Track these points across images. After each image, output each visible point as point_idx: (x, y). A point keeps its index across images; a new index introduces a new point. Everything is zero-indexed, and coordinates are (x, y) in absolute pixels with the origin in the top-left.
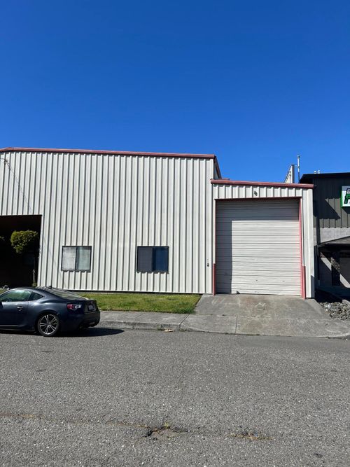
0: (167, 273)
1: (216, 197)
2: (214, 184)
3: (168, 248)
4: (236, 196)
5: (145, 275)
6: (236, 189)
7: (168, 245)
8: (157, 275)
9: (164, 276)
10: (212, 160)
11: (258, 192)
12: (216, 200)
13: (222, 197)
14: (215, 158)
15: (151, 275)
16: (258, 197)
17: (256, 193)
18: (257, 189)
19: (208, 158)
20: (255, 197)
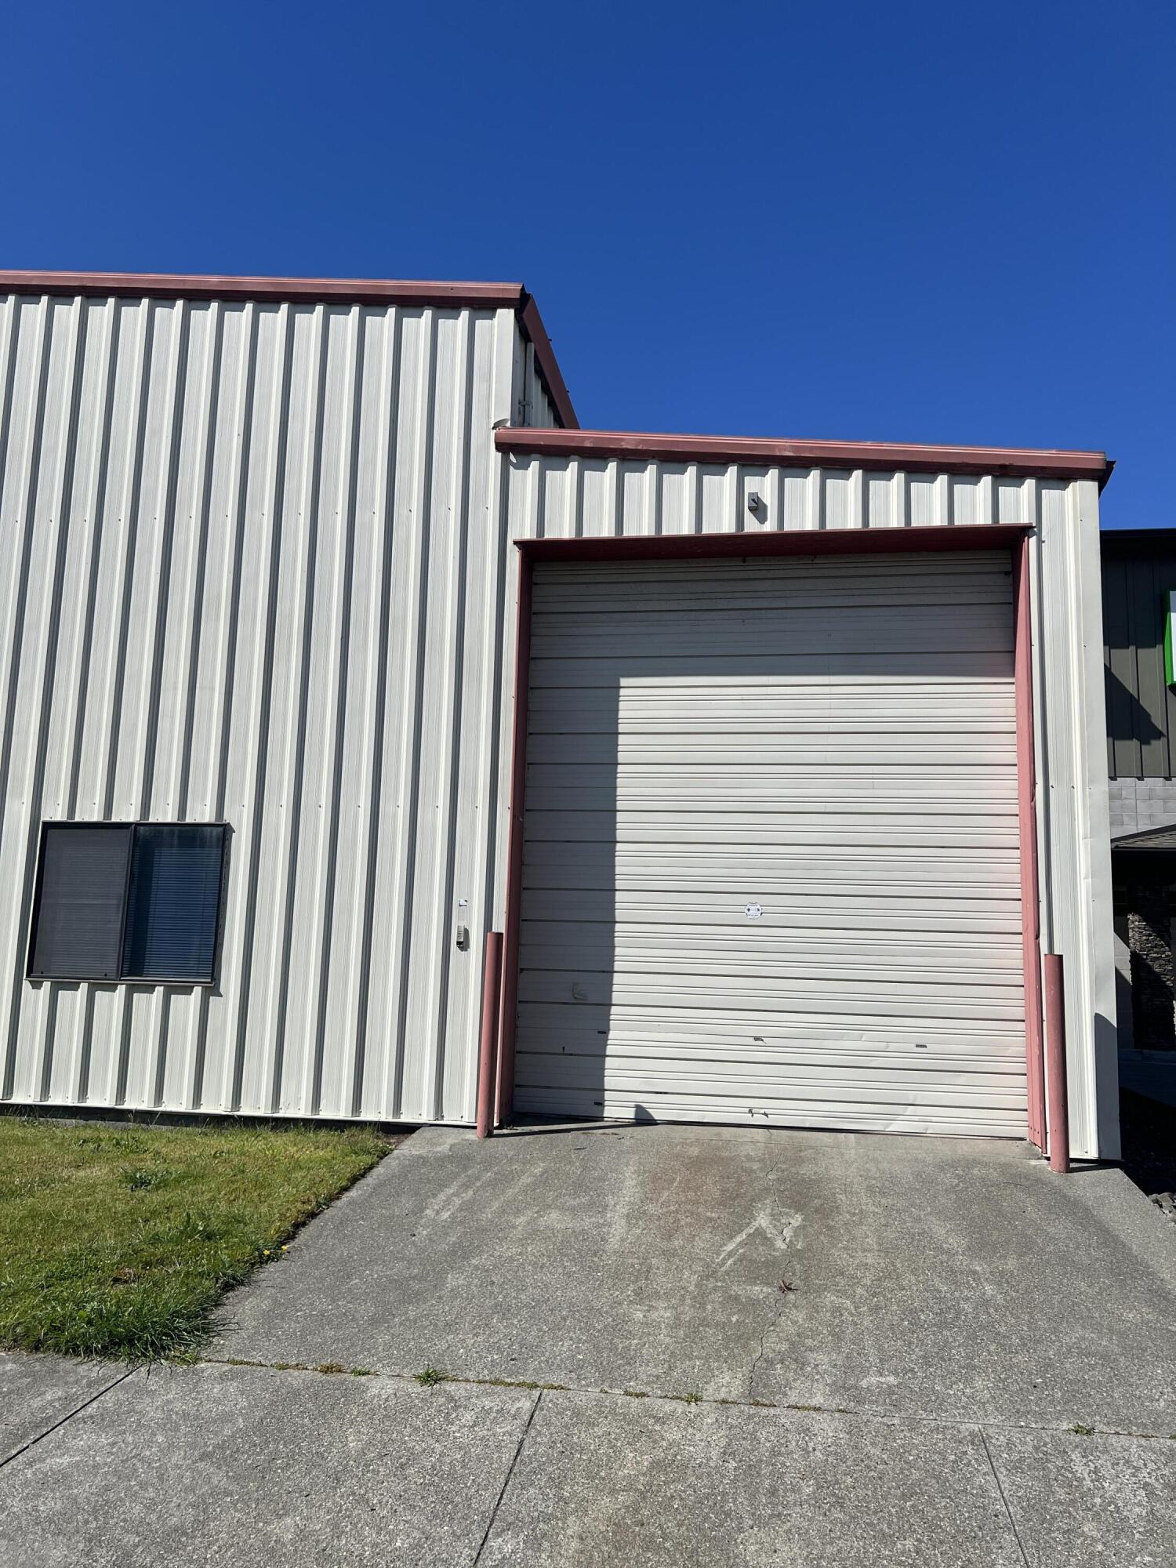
0: (213, 989)
1: (524, 529)
2: (513, 450)
3: (223, 832)
4: (640, 526)
5: (73, 1001)
6: (642, 481)
7: (228, 818)
8: (149, 1004)
9: (187, 1005)
10: (506, 318)
11: (769, 499)
12: (521, 544)
13: (561, 529)
14: (522, 305)
15: (112, 1002)
16: (769, 527)
17: (758, 509)
18: (764, 485)
19: (485, 306)
20: (752, 526)
